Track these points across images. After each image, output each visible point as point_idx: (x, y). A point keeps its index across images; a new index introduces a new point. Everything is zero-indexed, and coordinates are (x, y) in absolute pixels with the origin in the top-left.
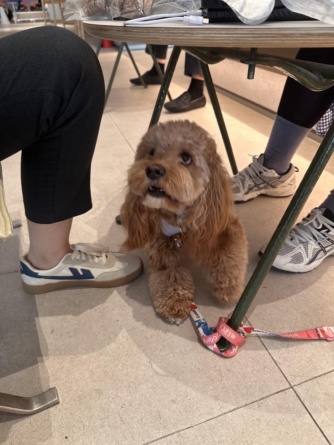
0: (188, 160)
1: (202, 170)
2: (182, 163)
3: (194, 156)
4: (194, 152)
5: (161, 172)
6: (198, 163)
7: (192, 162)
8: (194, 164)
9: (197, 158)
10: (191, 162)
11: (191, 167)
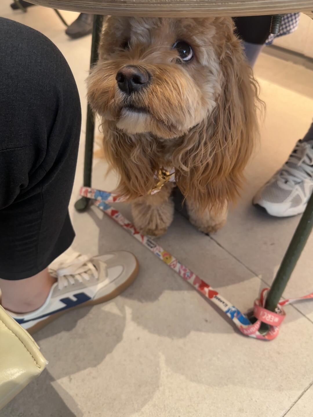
0: (188, 52)
1: (211, 72)
2: (178, 61)
3: (198, 46)
4: (198, 40)
5: (143, 79)
6: (204, 61)
7: (196, 58)
8: (198, 62)
9: (203, 49)
10: (192, 57)
11: (193, 66)
